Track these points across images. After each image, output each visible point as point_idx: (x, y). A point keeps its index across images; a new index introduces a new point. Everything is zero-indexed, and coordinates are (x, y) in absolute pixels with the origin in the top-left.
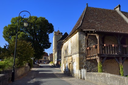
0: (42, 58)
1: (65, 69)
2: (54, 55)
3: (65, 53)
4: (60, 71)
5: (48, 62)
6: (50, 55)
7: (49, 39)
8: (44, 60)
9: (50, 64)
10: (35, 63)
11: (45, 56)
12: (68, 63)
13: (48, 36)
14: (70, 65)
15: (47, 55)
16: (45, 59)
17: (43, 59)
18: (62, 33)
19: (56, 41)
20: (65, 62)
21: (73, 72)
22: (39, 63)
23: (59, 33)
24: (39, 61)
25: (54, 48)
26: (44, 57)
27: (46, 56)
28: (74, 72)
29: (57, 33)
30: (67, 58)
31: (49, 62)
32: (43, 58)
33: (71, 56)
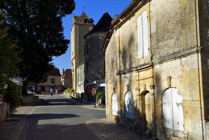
0: (46, 81)
1: (120, 112)
2: (73, 73)
3: (119, 61)
4: (103, 114)
5: (60, 89)
6: (64, 73)
7: (62, 30)
8: (51, 84)
9: (67, 95)
10: (29, 92)
11: (52, 75)
12: (135, 93)
13: (61, 23)
14: (143, 100)
15: (56, 72)
16: (53, 82)
17: (48, 83)
18: (92, 21)
19: (78, 38)
20: (121, 89)
21: (162, 124)
22: (40, 93)
23: (86, 21)
24: (39, 89)
25: (73, 56)
26: (49, 78)
27: (55, 75)
28: (169, 126)
29: (81, 21)
30: (128, 75)
31: (62, 89)
32: (49, 81)
33: (152, 66)
